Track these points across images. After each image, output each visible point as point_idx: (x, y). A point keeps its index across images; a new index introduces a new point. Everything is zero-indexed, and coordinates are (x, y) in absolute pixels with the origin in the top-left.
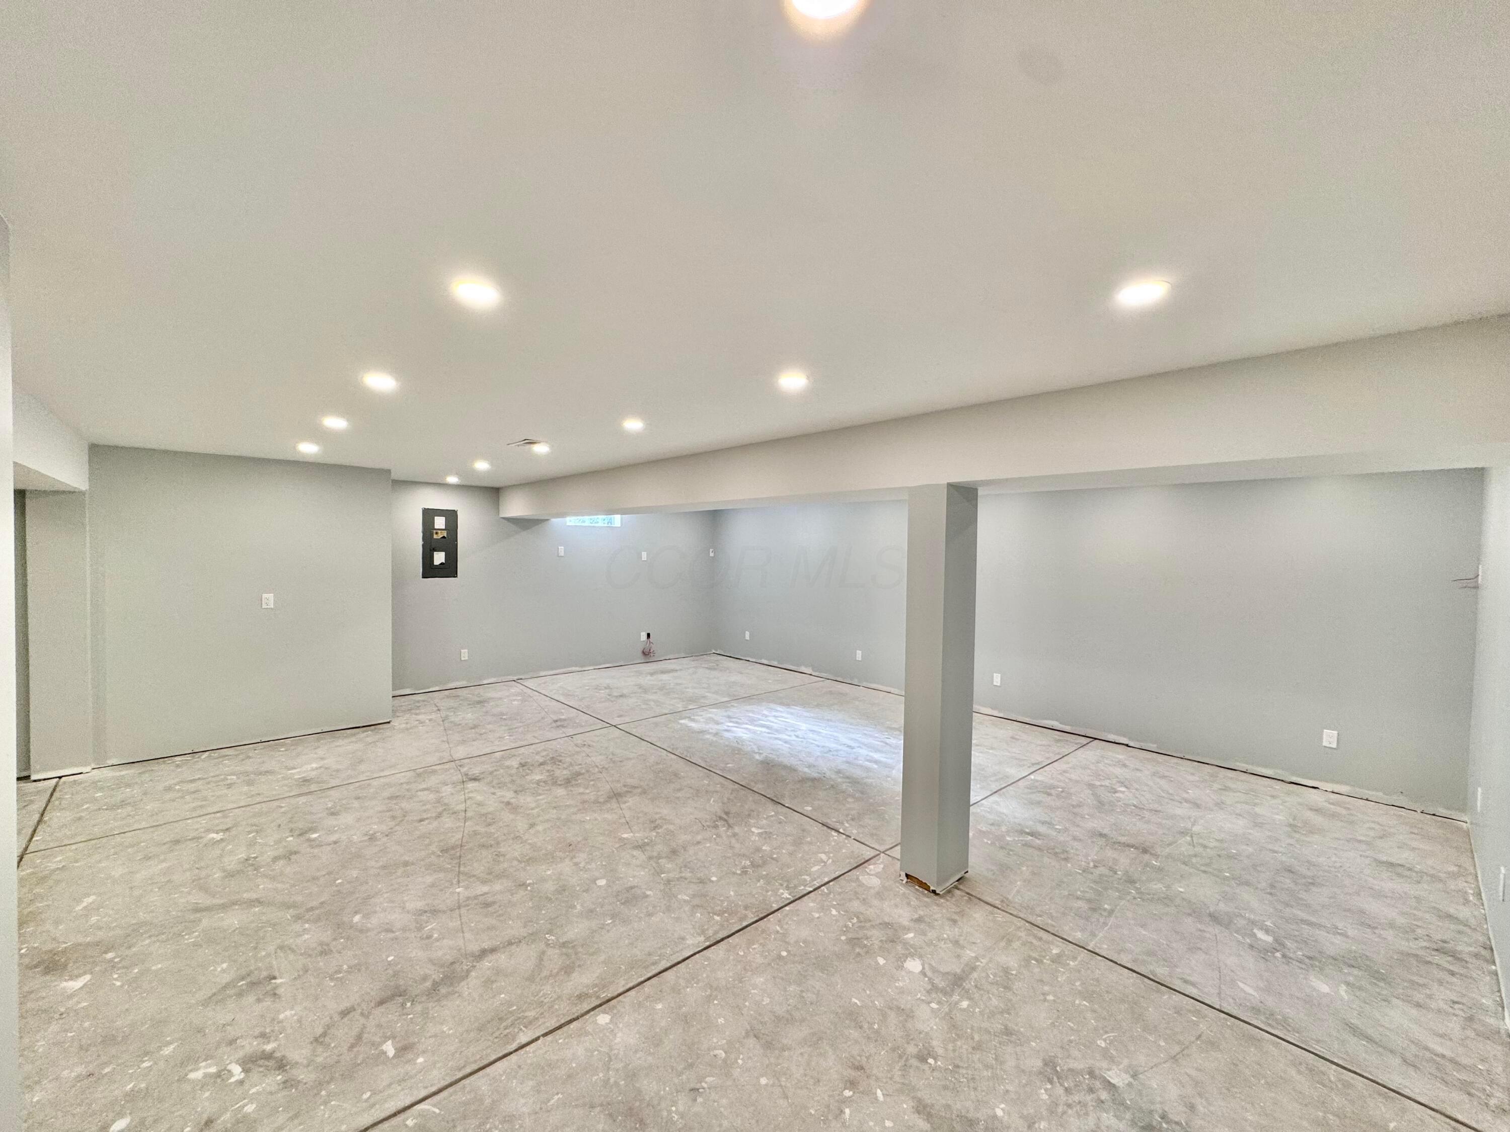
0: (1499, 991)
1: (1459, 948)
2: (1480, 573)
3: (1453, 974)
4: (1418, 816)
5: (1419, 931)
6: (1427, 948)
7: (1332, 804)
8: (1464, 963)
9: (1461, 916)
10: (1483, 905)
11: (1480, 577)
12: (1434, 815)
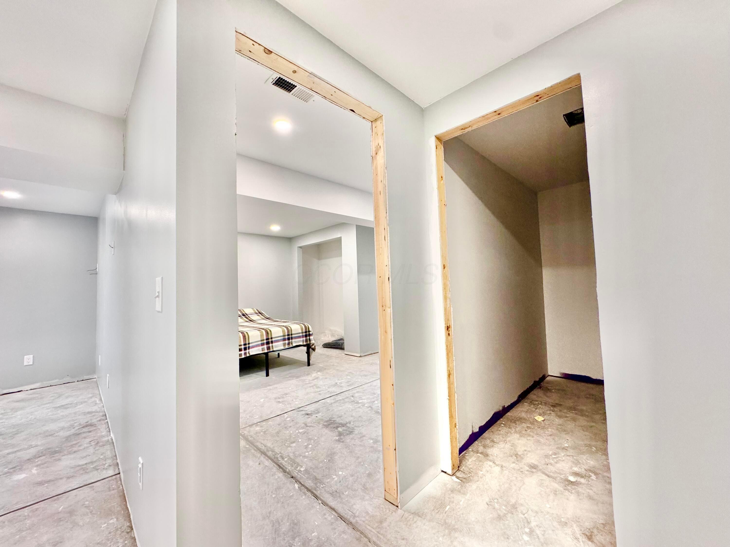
0: (109, 427)
1: (93, 421)
2: (97, 267)
3: (90, 432)
4: (76, 383)
5: (76, 424)
6: (79, 429)
7: (29, 395)
8: (95, 426)
9: (94, 410)
10: (102, 402)
11: (97, 269)
12: (83, 380)
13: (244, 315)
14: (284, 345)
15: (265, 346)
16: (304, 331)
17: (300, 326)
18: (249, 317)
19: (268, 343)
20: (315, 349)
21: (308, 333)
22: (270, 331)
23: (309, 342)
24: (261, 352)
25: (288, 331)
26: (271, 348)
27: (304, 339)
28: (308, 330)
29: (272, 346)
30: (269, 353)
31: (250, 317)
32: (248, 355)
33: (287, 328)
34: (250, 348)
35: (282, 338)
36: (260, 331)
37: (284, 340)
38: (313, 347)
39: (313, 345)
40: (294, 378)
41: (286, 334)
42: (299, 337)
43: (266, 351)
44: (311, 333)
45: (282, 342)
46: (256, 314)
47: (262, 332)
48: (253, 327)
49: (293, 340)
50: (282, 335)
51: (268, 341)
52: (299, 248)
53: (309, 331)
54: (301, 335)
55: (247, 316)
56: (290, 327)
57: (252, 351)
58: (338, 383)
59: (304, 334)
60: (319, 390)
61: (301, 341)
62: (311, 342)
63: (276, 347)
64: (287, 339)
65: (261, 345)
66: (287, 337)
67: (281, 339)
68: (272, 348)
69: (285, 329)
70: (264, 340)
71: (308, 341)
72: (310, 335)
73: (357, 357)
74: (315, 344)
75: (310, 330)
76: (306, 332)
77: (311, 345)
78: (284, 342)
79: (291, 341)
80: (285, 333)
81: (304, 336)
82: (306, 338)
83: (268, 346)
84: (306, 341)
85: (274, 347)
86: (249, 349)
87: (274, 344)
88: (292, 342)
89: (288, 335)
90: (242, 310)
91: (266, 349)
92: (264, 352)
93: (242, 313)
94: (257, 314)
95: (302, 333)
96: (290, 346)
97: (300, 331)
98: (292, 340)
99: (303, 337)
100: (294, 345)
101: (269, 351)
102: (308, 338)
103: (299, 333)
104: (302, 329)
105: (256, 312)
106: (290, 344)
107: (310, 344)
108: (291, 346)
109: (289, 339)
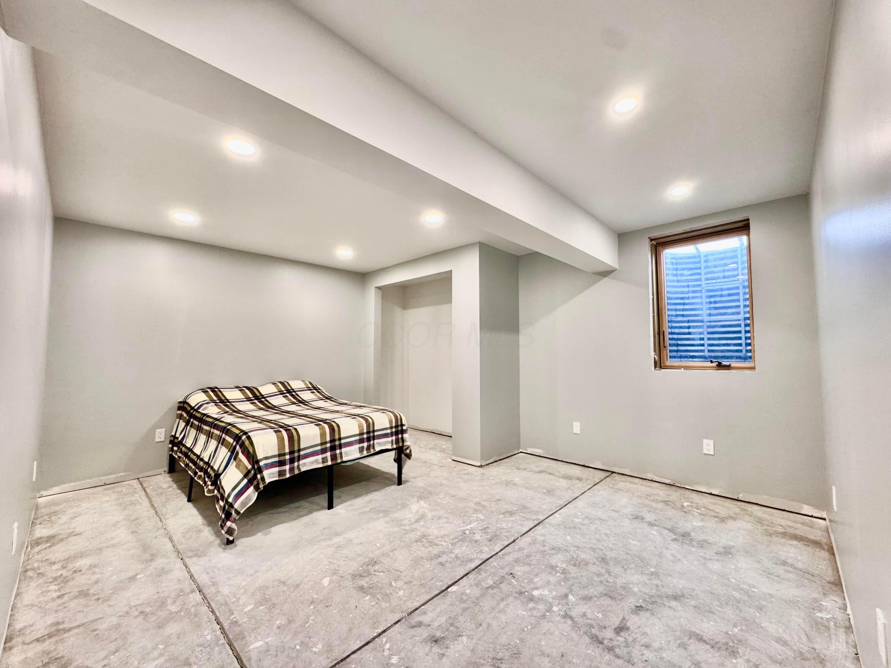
13: (289, 391)
14: (361, 450)
15: (328, 454)
16: (394, 425)
17: (387, 415)
18: (297, 395)
19: (333, 448)
20: (411, 455)
21: (400, 428)
22: (338, 426)
23: (401, 444)
24: (321, 466)
25: (368, 426)
26: (338, 456)
27: (394, 438)
28: (399, 423)
29: (341, 453)
30: (334, 467)
31: (300, 395)
32: (297, 472)
33: (367, 421)
34: (301, 459)
35: (358, 438)
36: (320, 426)
37: (361, 441)
38: (408, 451)
39: (407, 449)
40: (381, 515)
41: (365, 431)
42: (386, 436)
43: (330, 463)
44: (404, 428)
45: (357, 446)
46: (309, 390)
47: (324, 428)
48: (306, 416)
49: (376, 441)
50: (358, 432)
51: (333, 444)
52: (376, 289)
53: (402, 425)
54: (389, 431)
55: (294, 393)
56: (370, 418)
57: (304, 464)
58: (467, 532)
59: (394, 430)
60: (435, 551)
61: (388, 442)
62: (405, 444)
63: (347, 455)
64: (366, 440)
65: (321, 452)
66: (365, 436)
67: (356, 440)
68: (340, 457)
69: (363, 422)
70: (326, 443)
71: (400, 441)
72: (403, 432)
73: (476, 466)
74: (412, 448)
75: (404, 423)
76: (396, 426)
77: (405, 448)
78: (361, 445)
79: (372, 442)
80: (363, 429)
81: (394, 434)
82: (397, 436)
83: (333, 453)
84: (397, 441)
85: (343, 455)
86: (299, 460)
87: (344, 450)
88: (373, 444)
89: (368, 432)
90: (286, 383)
91: (329, 458)
92: (326, 464)
93: (286, 387)
94: (311, 390)
95: (391, 428)
96: (370, 452)
97: (388, 426)
98: (374, 442)
99: (392, 434)
100: (378, 449)
101: (334, 462)
102: (400, 436)
103: (386, 429)
104: (391, 422)
105: (310, 387)
106: (371, 447)
107: (403, 446)
108: (372, 451)
109: (369, 439)
